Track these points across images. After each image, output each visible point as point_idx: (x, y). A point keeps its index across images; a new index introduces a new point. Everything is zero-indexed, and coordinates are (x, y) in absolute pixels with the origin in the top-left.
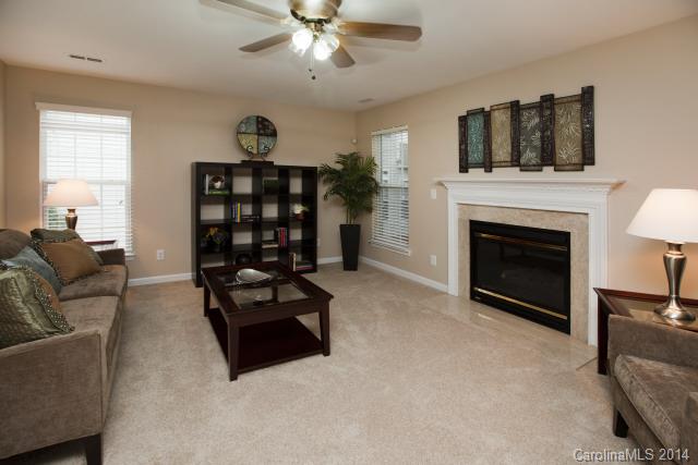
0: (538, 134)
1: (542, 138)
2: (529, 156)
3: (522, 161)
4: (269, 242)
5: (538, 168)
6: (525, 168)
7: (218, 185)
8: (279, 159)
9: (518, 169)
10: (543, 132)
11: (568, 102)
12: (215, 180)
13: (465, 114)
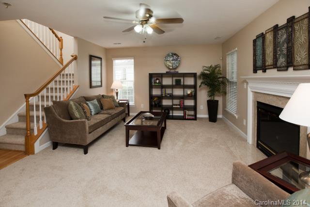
0: (285, 45)
1: (288, 47)
2: (282, 61)
3: (278, 64)
4: (176, 105)
5: (286, 69)
6: (280, 69)
7: (158, 81)
8: (181, 70)
9: (276, 70)
10: (288, 44)
11: (301, 20)
12: (156, 80)
13: (255, 38)
